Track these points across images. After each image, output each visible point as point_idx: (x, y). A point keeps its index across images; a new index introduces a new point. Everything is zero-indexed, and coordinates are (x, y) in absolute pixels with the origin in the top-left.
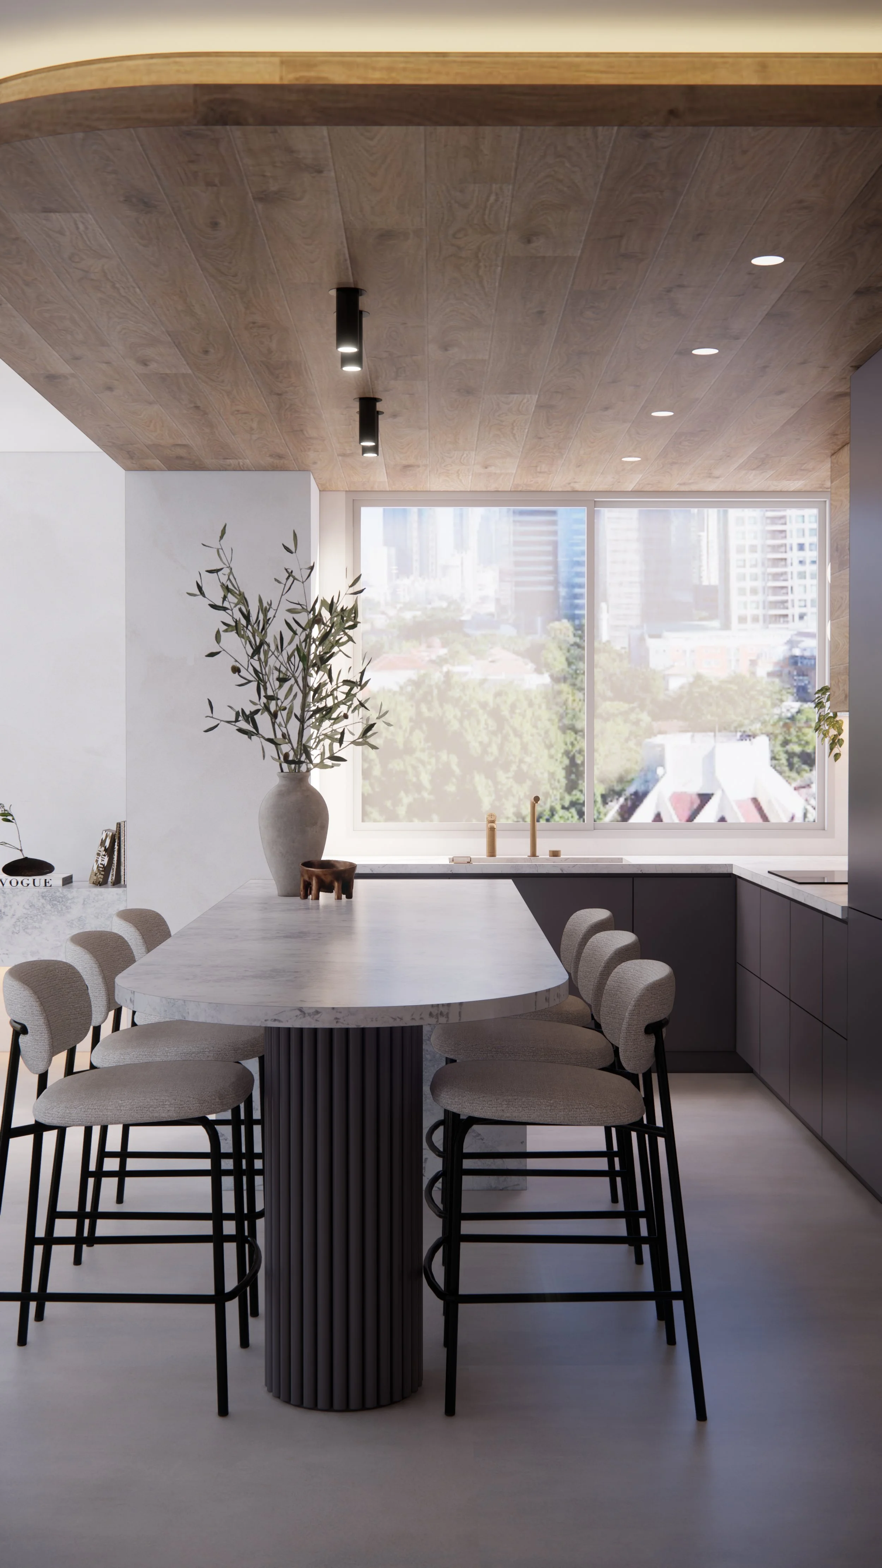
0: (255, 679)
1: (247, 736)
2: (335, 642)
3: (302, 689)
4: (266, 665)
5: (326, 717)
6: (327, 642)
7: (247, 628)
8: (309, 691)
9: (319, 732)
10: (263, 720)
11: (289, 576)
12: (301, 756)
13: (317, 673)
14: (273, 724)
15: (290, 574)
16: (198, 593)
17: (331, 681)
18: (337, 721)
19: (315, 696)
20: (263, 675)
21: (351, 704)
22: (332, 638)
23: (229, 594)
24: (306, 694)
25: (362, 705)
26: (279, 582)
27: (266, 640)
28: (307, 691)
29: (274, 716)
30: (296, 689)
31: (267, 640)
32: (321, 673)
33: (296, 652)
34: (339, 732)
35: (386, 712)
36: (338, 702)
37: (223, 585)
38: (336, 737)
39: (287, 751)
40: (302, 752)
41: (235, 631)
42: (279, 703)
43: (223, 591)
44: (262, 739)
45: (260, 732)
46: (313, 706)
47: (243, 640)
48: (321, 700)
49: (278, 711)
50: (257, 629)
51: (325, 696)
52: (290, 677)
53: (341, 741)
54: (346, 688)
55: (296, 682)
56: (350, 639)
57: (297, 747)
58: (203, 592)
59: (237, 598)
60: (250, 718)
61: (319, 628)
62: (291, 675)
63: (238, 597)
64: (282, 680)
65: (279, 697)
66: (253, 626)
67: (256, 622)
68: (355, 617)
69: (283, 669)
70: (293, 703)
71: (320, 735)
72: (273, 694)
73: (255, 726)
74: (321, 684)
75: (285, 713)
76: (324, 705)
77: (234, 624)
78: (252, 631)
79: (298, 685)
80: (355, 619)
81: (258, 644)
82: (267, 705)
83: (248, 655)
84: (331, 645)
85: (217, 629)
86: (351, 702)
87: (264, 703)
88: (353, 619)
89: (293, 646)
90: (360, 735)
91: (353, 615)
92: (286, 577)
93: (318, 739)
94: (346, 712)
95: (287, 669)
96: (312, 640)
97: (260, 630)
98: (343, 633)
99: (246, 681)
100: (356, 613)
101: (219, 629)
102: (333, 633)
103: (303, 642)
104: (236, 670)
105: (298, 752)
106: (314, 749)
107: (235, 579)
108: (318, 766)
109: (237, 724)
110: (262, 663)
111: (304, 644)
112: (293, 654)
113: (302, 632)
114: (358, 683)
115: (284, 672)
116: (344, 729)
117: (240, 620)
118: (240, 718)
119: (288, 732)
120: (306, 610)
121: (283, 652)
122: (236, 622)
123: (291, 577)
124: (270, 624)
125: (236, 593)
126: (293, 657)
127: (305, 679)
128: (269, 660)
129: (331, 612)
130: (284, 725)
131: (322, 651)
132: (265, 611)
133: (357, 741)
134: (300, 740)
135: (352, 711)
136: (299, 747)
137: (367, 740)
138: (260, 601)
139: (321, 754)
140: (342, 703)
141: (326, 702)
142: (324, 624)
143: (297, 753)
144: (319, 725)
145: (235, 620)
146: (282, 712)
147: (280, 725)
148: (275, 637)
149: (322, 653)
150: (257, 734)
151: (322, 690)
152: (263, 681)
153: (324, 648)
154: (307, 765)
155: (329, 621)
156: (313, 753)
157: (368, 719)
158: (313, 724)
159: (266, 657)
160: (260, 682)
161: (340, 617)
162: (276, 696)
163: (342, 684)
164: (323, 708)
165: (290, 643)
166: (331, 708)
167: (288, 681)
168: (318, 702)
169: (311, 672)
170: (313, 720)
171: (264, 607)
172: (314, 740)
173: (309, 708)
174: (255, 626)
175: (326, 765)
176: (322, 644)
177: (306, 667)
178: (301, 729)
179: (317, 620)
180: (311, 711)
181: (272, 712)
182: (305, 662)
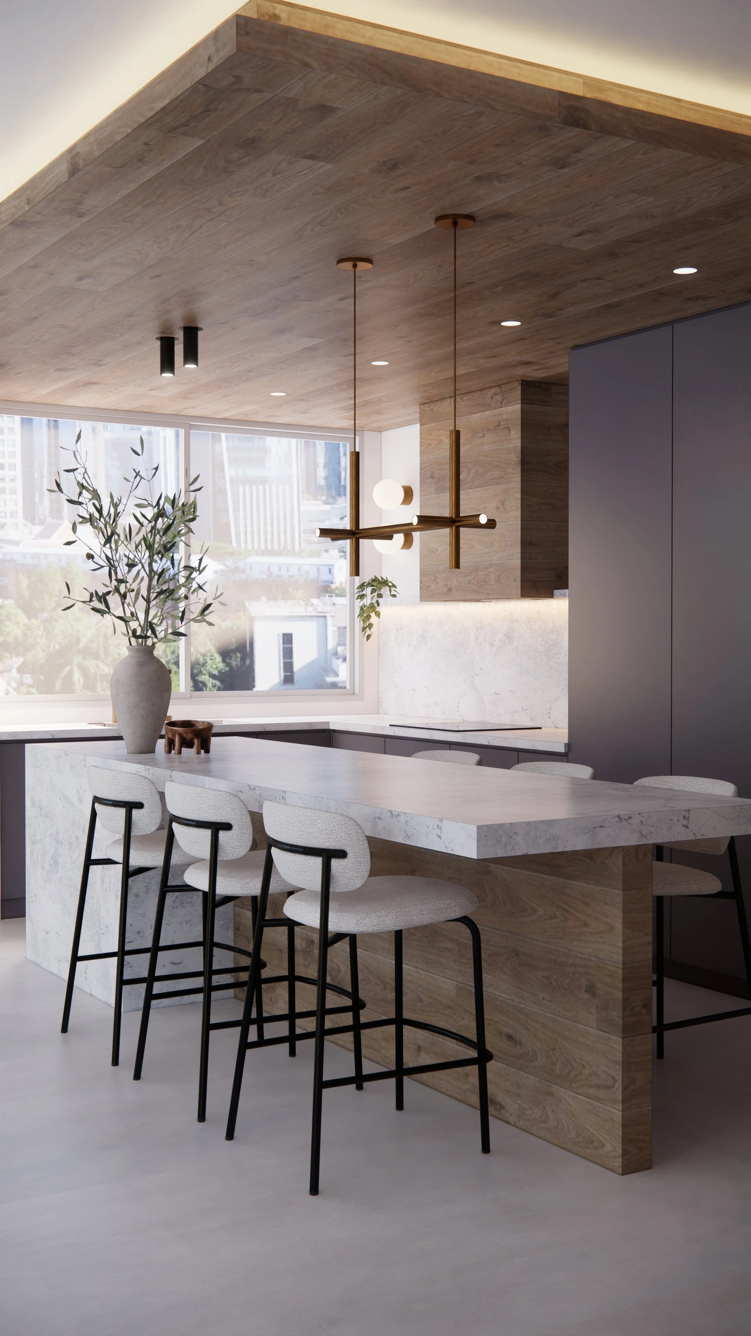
0: (107, 564)
1: (100, 614)
2: (177, 533)
3: (148, 574)
4: (117, 552)
5: (170, 597)
6: (170, 533)
7: (100, 520)
8: (154, 575)
9: (163, 611)
10: (114, 600)
11: (137, 476)
12: (147, 631)
13: (161, 559)
14: (123, 604)
15: (138, 474)
16: (56, 489)
17: (173, 567)
18: (179, 601)
19: (159, 580)
20: (114, 561)
21: (191, 587)
22: (175, 529)
23: (84, 490)
24: (151, 578)
25: (200, 587)
26: (128, 481)
27: (116, 531)
28: (152, 576)
29: (124, 597)
30: (143, 573)
31: (118, 531)
32: (164, 560)
33: (143, 541)
34: (180, 611)
35: (222, 594)
36: (180, 585)
37: (78, 483)
38: (178, 615)
39: (135, 627)
40: (148, 628)
41: (90, 523)
42: (128, 585)
43: (80, 488)
44: (113, 617)
45: (111, 611)
46: (158, 588)
47: (97, 531)
48: (165, 582)
49: (127, 593)
50: (108, 521)
51: (168, 580)
53: (182, 619)
54: (186, 573)
55: (143, 567)
56: (191, 530)
57: (144, 624)
58: (61, 489)
59: (91, 494)
60: (103, 598)
61: (163, 521)
62: (138, 562)
63: (92, 493)
64: (131, 566)
65: (128, 580)
66: (105, 519)
67: (108, 515)
68: (194, 511)
69: (132, 556)
70: (140, 586)
71: (163, 614)
72: (123, 578)
73: (107, 606)
74: (165, 570)
75: (133, 594)
76: (167, 587)
77: (88, 517)
78: (104, 523)
79: (145, 570)
80: (194, 513)
81: (109, 534)
82: (118, 587)
83: (101, 544)
84: (173, 536)
85: (74, 521)
86: (190, 585)
87: (115, 586)
88: (193, 513)
89: (140, 536)
90: (199, 614)
91: (193, 510)
92: (135, 476)
93: (162, 617)
94: (186, 594)
95: (135, 556)
96: (157, 531)
97: (111, 522)
98: (183, 525)
99: (99, 566)
100: (195, 508)
101: (75, 521)
102: (175, 525)
103: (149, 533)
104: (90, 557)
106: (159, 625)
107: (89, 478)
108: (162, 640)
109: (91, 603)
110: (113, 550)
111: (149, 535)
112: (140, 543)
113: (148, 524)
114: (197, 569)
115: (132, 559)
116: (185, 608)
117: (93, 513)
118: (94, 599)
119: (135, 611)
120: (152, 505)
121: (131, 541)
122: (90, 515)
123: (138, 477)
124: (120, 517)
125: (91, 490)
126: (140, 545)
127: (150, 565)
128: (119, 548)
130: (132, 605)
131: (166, 541)
132: (116, 506)
133: (196, 618)
134: (146, 618)
135: (192, 593)
136: (146, 624)
137: (205, 618)
138: (112, 497)
139: (165, 630)
140: (182, 586)
141: (169, 585)
143: (143, 629)
144: (163, 604)
145: (89, 514)
146: (130, 593)
147: (129, 605)
148: (125, 529)
150: (109, 613)
151: (166, 575)
152: (114, 566)
153: (167, 537)
154: (152, 639)
155: (172, 514)
156: (158, 629)
157: (205, 600)
158: (158, 604)
159: (117, 546)
160: (111, 567)
161: (181, 511)
162: (125, 579)
163: (183, 569)
164: (166, 590)
165: (137, 534)
166: (173, 590)
167: (136, 566)
168: (162, 585)
169: (156, 559)
170: (157, 600)
171: (115, 502)
172: (158, 618)
173: (155, 590)
174: (107, 519)
175: (169, 639)
176: (166, 534)
177: (151, 555)
178: (147, 608)
179: (161, 514)
180: (156, 593)
181: (122, 593)
182: (151, 550)
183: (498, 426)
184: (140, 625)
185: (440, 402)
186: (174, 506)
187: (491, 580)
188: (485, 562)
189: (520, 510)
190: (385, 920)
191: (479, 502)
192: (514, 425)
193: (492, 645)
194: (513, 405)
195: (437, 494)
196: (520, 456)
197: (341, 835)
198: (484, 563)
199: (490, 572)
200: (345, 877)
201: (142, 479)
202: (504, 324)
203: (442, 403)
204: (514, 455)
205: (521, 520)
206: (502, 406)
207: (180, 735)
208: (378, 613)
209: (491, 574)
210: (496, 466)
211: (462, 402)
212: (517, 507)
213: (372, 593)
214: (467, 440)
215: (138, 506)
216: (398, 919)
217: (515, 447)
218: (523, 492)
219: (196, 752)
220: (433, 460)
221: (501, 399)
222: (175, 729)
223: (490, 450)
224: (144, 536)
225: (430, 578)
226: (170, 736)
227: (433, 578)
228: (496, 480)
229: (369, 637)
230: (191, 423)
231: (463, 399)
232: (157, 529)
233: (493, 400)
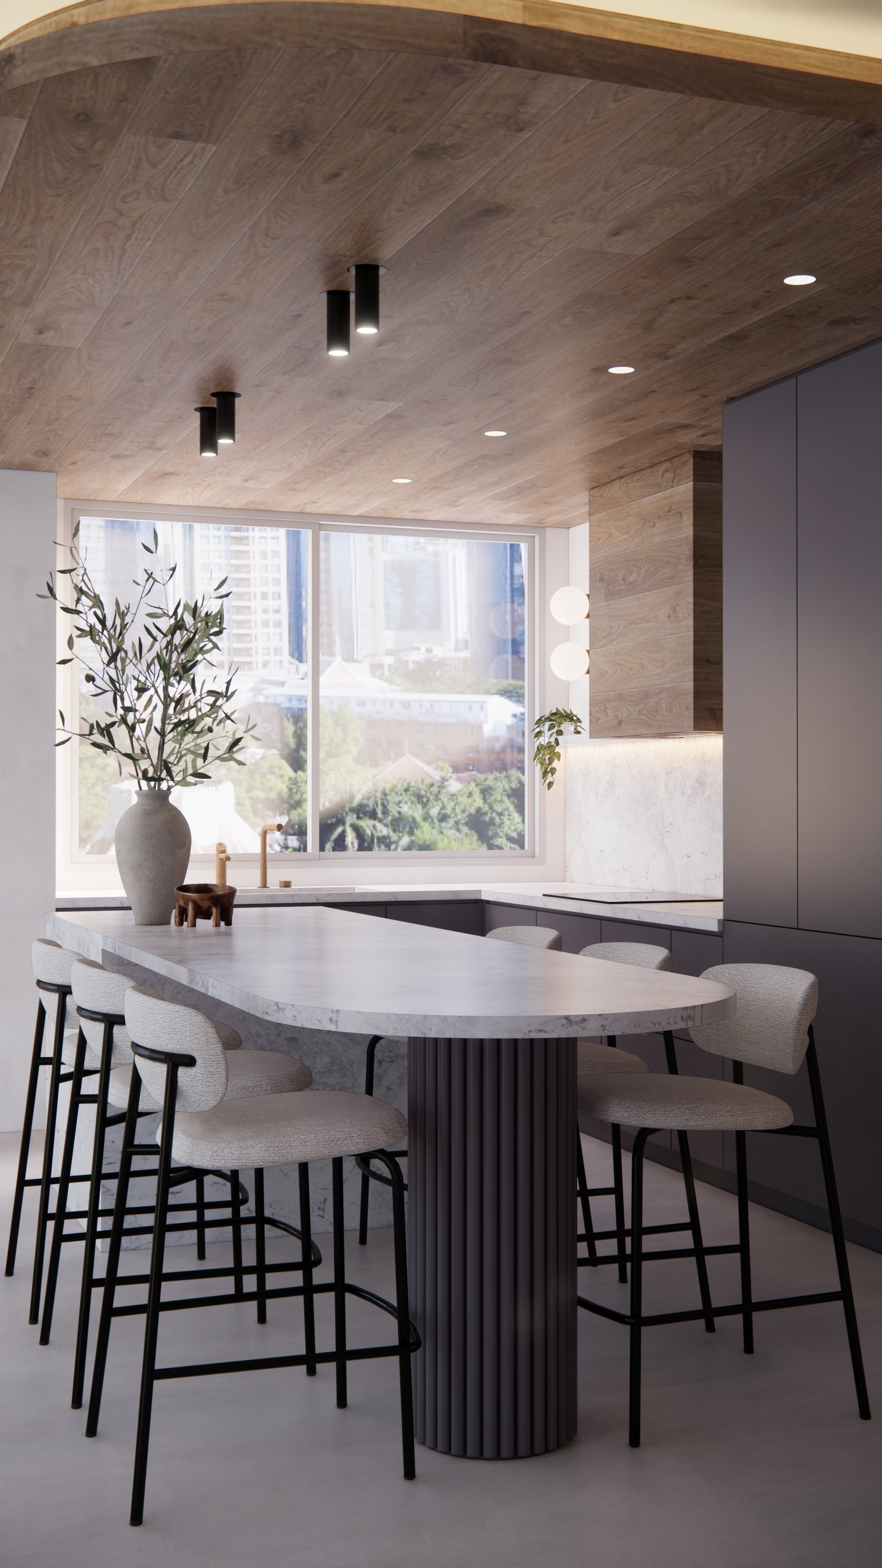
0: (111, 688)
1: (102, 751)
2: (198, 650)
3: (163, 700)
4: (123, 673)
5: (189, 730)
6: (190, 649)
7: (102, 633)
8: (171, 702)
9: (182, 747)
10: (120, 733)
11: (149, 578)
12: (161, 772)
13: (179, 682)
14: (131, 738)
15: (150, 576)
16: (49, 594)
17: (194, 691)
18: (201, 734)
19: (176, 708)
20: (119, 684)
21: (216, 717)
22: (196, 645)
23: (83, 596)
24: (167, 706)
25: (228, 717)
26: (138, 584)
27: (123, 647)
28: (168, 702)
30: (155, 700)
31: (125, 646)
32: (183, 683)
33: (156, 660)
34: (202, 747)
35: (254, 726)
36: (202, 714)
37: (76, 587)
38: (199, 752)
39: (146, 767)
40: (163, 768)
41: (90, 637)
42: (138, 715)
43: (77, 593)
44: (118, 754)
45: (116, 746)
46: (175, 718)
47: (98, 647)
48: (184, 711)
49: (136, 724)
50: (113, 634)
51: (187, 708)
52: (149, 687)
53: (205, 757)
54: (211, 700)
55: (156, 692)
56: (216, 646)
57: (157, 763)
58: (55, 594)
59: (92, 601)
60: (106, 731)
61: (181, 634)
62: (151, 685)
63: (93, 599)
64: (141, 690)
65: (137, 708)
66: (109, 631)
67: (112, 628)
68: (221, 623)
69: (142, 679)
70: (152, 715)
71: (182, 750)
72: (131, 706)
73: (111, 740)
74: (184, 695)
75: (144, 726)
76: (187, 718)
77: (88, 629)
78: (108, 638)
79: (158, 695)
80: (221, 625)
81: (114, 651)
82: (124, 717)
83: (104, 663)
84: (194, 653)
85: (70, 635)
86: (216, 715)
87: (121, 715)
88: (219, 625)
89: (153, 654)
90: (226, 751)
91: (219, 621)
92: (146, 579)
93: (180, 754)
94: (210, 725)
95: (147, 679)
96: (174, 647)
97: (117, 636)
98: (207, 640)
99: (102, 691)
100: (222, 618)
101: (71, 635)
102: (197, 640)
103: (164, 649)
104: (90, 679)
105: (158, 768)
106: (175, 765)
107: (90, 580)
108: (180, 783)
109: (92, 737)
110: (119, 671)
111: (164, 652)
112: (152, 662)
113: (163, 638)
114: (224, 694)
115: (143, 682)
116: (209, 743)
117: (94, 624)
118: (95, 731)
119: (147, 747)
120: (167, 615)
121: (142, 660)
122: (91, 627)
123: (151, 580)
124: (127, 630)
125: (91, 596)
126: (153, 664)
127: (165, 689)
128: (126, 668)
129: (194, 617)
130: (143, 739)
131: (185, 659)
132: (123, 616)
133: (222, 756)
134: (160, 755)
135: (217, 724)
136: (159, 762)
137: (233, 756)
138: (118, 605)
139: (183, 771)
140: (206, 715)
141: (188, 714)
142: (186, 630)
143: (156, 770)
144: (181, 739)
145: (89, 625)
146: (140, 724)
147: (138, 739)
148: (133, 644)
149: (184, 661)
150: (113, 749)
151: (185, 701)
152: (120, 691)
153: (187, 655)
154: (168, 782)
155: (193, 626)
156: (175, 769)
157: (234, 733)
158: (175, 738)
159: (123, 665)
160: (116, 692)
161: (204, 622)
162: (134, 707)
163: (206, 694)
164: (185, 721)
165: (149, 650)
166: (194, 721)
167: (147, 691)
168: (180, 714)
169: (173, 682)
170: (174, 733)
171: (121, 611)
172: (175, 755)
173: (171, 721)
174: (112, 631)
175: (189, 782)
176: (185, 651)
177: (167, 676)
178: (161, 744)
179: (179, 626)
180: (173, 724)
181: (130, 725)
182: (166, 671)
183: (669, 511)
184: (152, 764)
185: (609, 485)
186: (195, 616)
187: (662, 708)
188: (656, 685)
189: (692, 618)
190: (250, 1152)
191: (649, 610)
192: (686, 509)
193: (683, 793)
194: (685, 483)
195: (606, 601)
196: (692, 548)
197: (186, 1035)
198: (656, 687)
199: (661, 699)
200: (194, 1092)
201: (155, 582)
202: (612, 370)
203: (612, 486)
204: (686, 547)
205: (694, 631)
206: (674, 485)
207: (195, 903)
208: (558, 755)
209: (662, 701)
210: (668, 562)
211: (631, 484)
212: (689, 615)
213: (549, 730)
214: (637, 531)
215: (151, 615)
216: (268, 1152)
217: (687, 537)
218: (696, 595)
219: (214, 924)
220: (603, 559)
221: (672, 477)
222: (188, 895)
223: (661, 543)
224: (157, 652)
225: (599, 709)
226: (182, 903)
227: (602, 708)
228: (667, 581)
229: (550, 785)
230: (321, 522)
231: (633, 479)
232: (174, 644)
233: (664, 478)
